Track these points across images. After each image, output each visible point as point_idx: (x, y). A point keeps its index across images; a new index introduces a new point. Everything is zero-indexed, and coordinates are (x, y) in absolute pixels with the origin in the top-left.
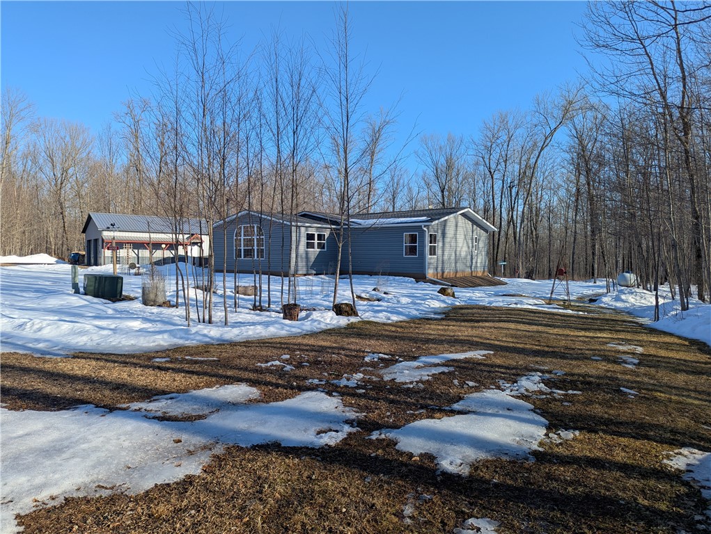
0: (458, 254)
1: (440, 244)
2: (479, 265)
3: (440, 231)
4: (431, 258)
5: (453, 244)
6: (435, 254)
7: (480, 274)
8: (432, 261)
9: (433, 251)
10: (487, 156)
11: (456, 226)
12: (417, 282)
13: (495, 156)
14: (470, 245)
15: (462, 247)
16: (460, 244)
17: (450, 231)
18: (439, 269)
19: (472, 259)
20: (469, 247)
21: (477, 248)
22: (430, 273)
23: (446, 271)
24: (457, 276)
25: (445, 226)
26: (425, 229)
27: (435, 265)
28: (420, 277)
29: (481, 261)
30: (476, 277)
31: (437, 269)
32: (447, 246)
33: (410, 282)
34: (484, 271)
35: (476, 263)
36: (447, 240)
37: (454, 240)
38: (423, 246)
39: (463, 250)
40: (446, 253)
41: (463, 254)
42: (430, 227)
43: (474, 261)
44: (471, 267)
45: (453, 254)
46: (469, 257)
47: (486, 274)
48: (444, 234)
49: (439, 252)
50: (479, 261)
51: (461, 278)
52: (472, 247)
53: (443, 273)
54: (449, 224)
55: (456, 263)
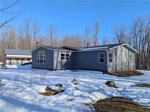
0: (122, 62)
1: (114, 58)
2: (132, 66)
3: (114, 53)
4: (110, 64)
5: (120, 58)
6: (112, 62)
7: (132, 70)
8: (111, 65)
9: (111, 61)
10: (134, 30)
11: (122, 50)
12: (103, 74)
13: (137, 30)
14: (128, 58)
15: (124, 59)
16: (123, 58)
17: (119, 52)
18: (114, 68)
19: (129, 64)
20: (127, 59)
21: (131, 59)
22: (110, 70)
23: (117, 69)
24: (122, 71)
25: (116, 50)
26: (107, 51)
27: (112, 66)
28: (105, 72)
29: (132, 64)
30: (131, 71)
31: (113, 68)
32: (118, 58)
33: (101, 74)
34: (134, 69)
35: (131, 65)
36: (118, 56)
37: (120, 56)
38: (106, 58)
39: (125, 60)
40: (117, 62)
41: (125, 62)
42: (110, 51)
43: (130, 65)
44: (128, 67)
45: (120, 62)
46: (127, 63)
47: (135, 70)
48: (116, 53)
49: (114, 61)
50: (132, 65)
51: (124, 72)
52: (129, 59)
53: (116, 70)
54: (118, 49)
55: (122, 65)
